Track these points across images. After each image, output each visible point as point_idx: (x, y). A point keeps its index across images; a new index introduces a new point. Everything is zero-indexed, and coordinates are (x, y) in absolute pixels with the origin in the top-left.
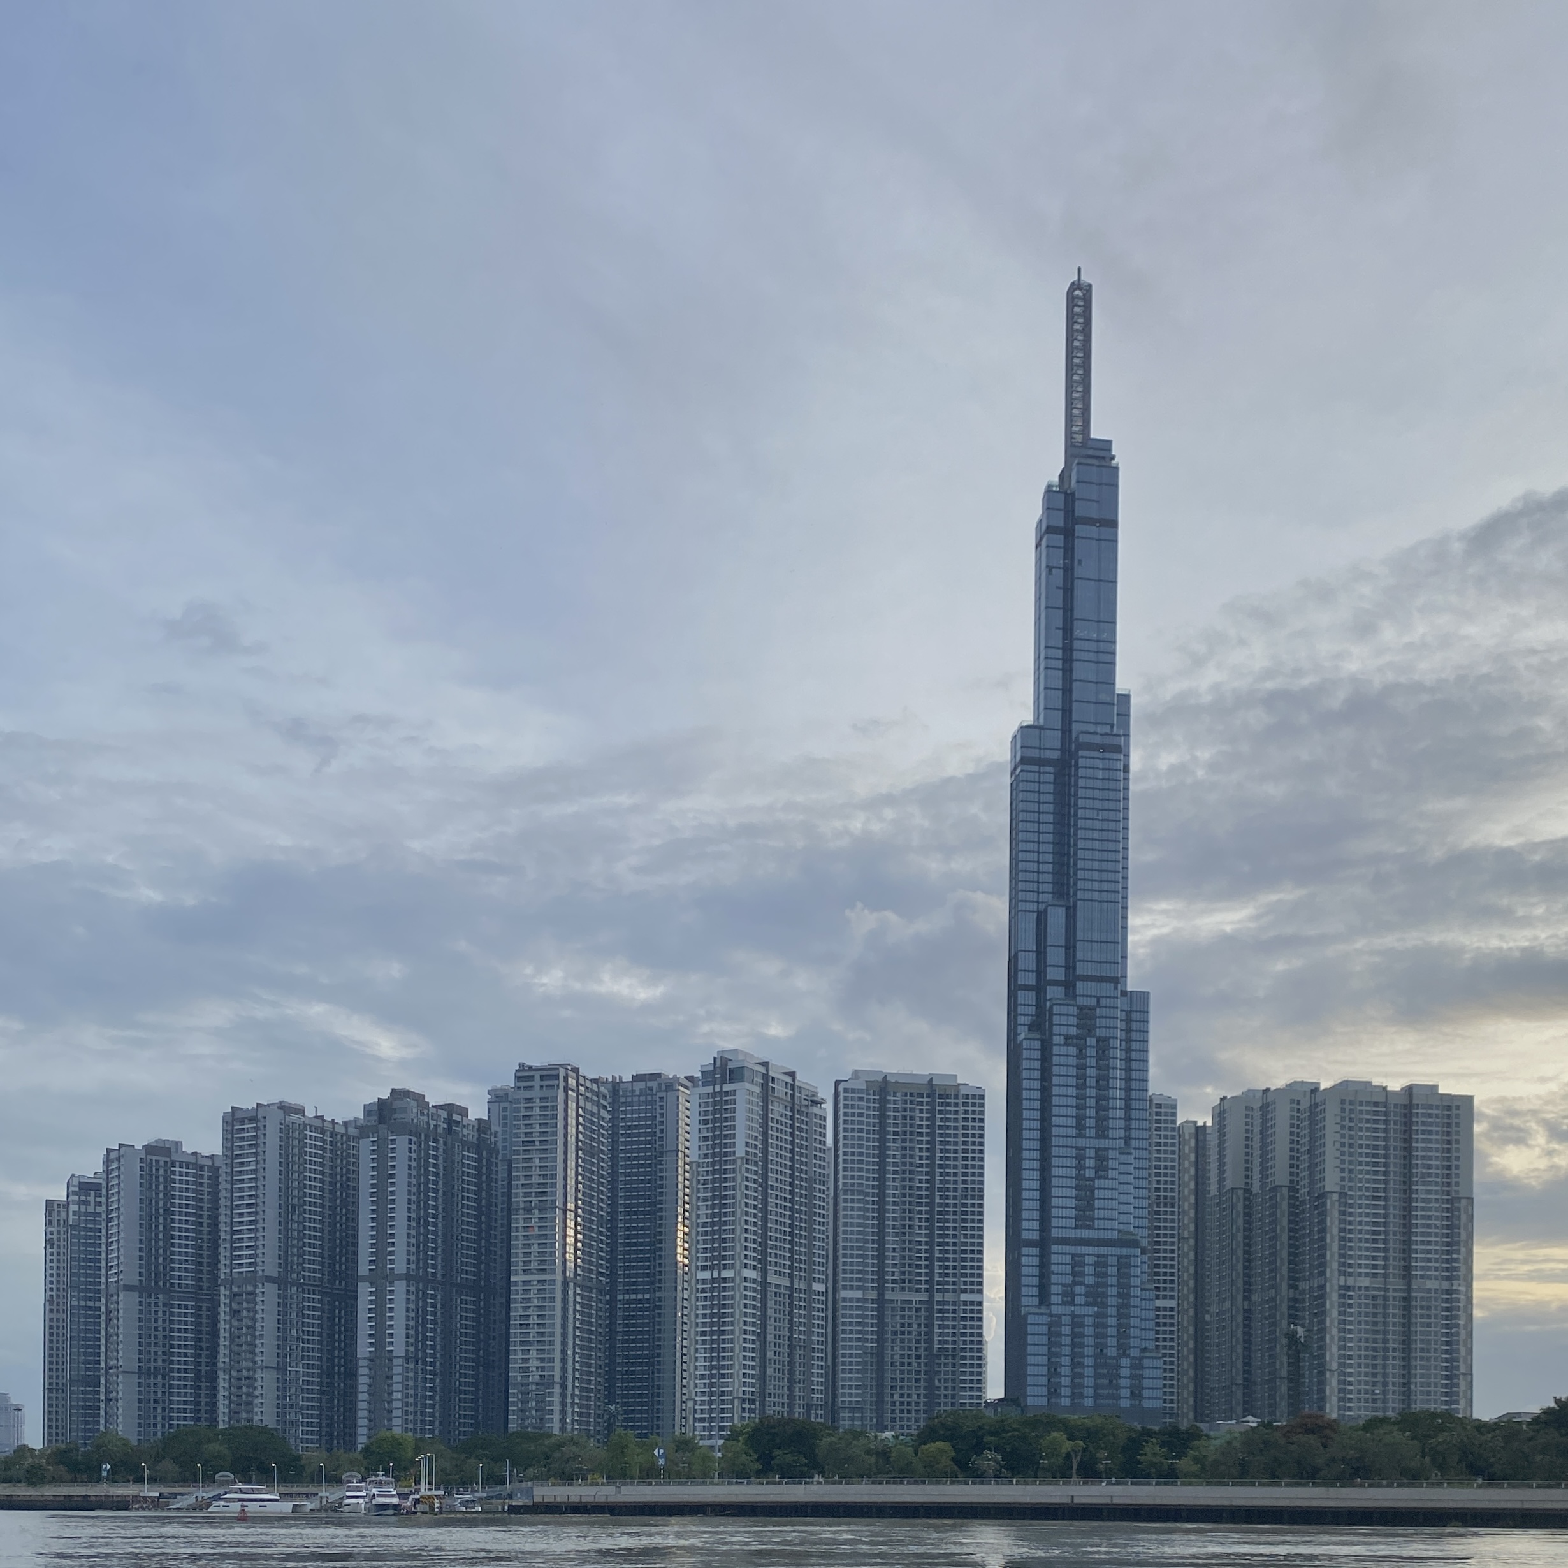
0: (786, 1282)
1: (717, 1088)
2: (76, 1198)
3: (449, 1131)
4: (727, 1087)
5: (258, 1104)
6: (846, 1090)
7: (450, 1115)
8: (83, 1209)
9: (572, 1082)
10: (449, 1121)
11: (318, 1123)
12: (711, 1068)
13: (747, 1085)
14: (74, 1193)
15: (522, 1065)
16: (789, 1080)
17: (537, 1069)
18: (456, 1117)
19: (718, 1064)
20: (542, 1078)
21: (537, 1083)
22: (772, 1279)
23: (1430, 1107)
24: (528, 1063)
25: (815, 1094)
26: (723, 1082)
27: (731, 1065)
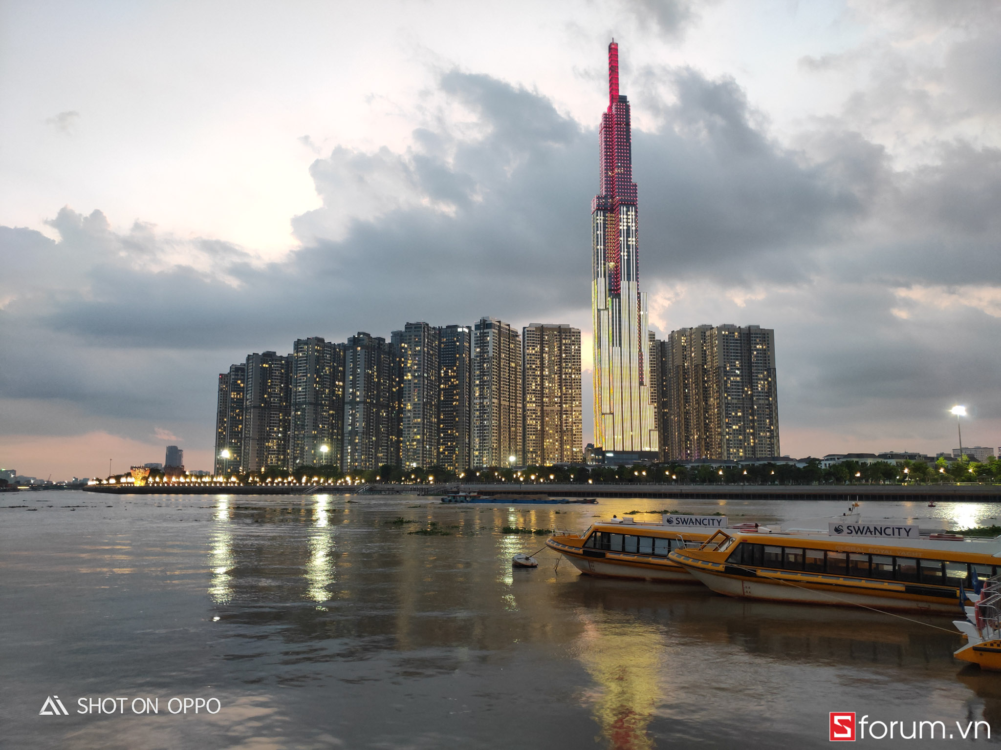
0: (507, 403)
1: (482, 331)
2: (234, 373)
3: (379, 347)
4: (485, 331)
5: (308, 338)
6: (528, 331)
7: (379, 342)
8: (236, 377)
9: (426, 329)
10: (379, 344)
11: (330, 344)
12: (479, 323)
13: (494, 330)
14: (233, 371)
15: (408, 323)
16: (507, 327)
17: (413, 325)
18: (381, 342)
19: (482, 322)
20: (415, 328)
21: (413, 329)
22: (502, 402)
23: (757, 334)
24: (410, 322)
25: (517, 333)
26: (484, 329)
27: (487, 322)
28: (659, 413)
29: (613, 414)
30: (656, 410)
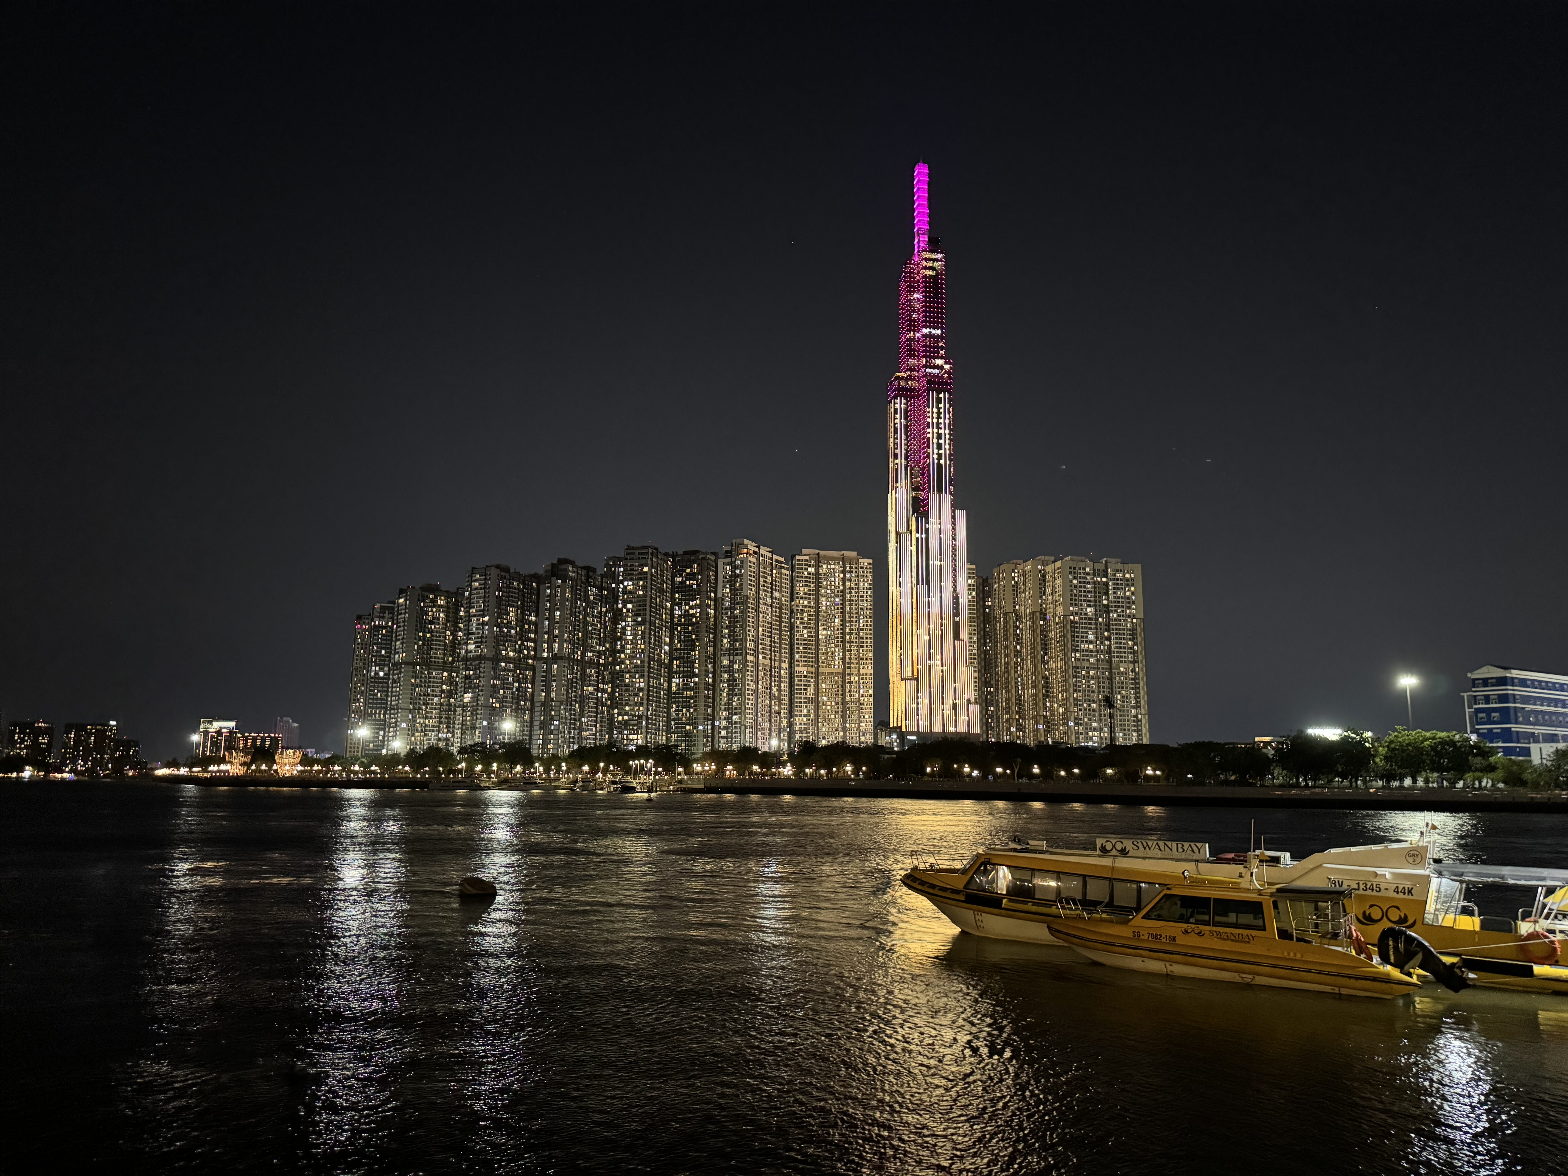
1: (733, 559)
6: (798, 560)
10: (588, 575)
18: (591, 574)
21: (636, 555)
26: (736, 557)
28: (979, 678)
29: (917, 679)
30: (976, 675)
